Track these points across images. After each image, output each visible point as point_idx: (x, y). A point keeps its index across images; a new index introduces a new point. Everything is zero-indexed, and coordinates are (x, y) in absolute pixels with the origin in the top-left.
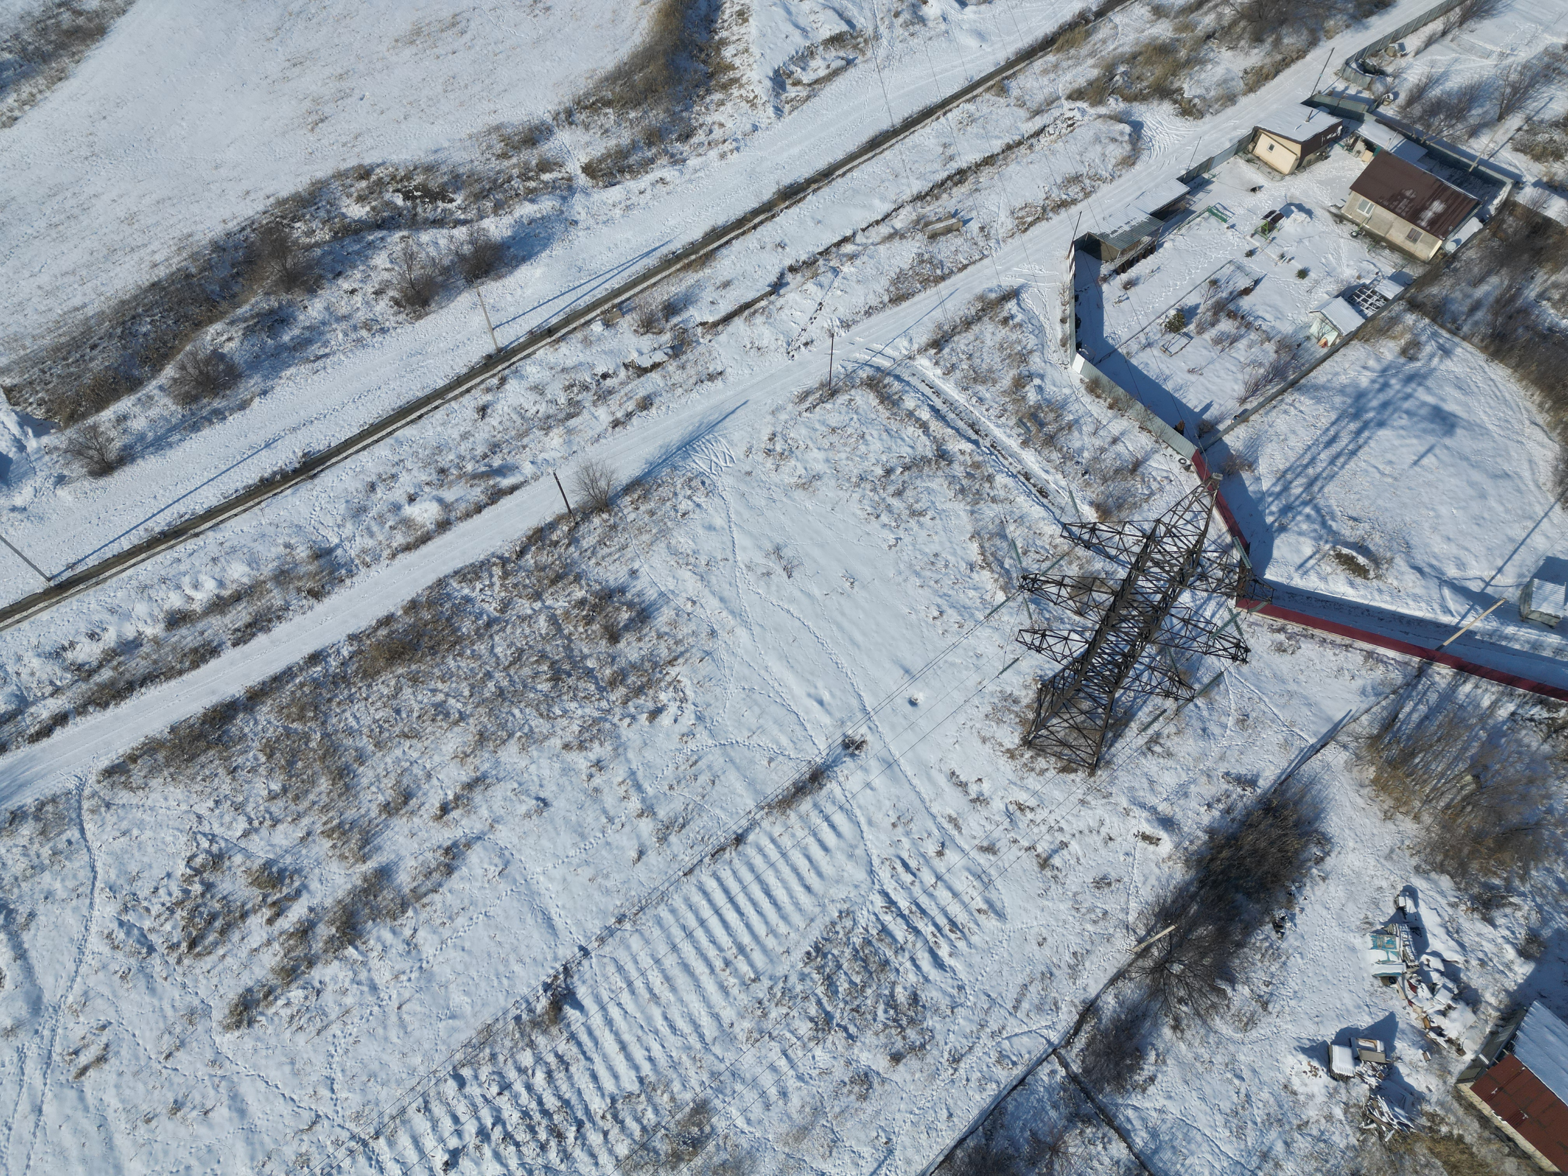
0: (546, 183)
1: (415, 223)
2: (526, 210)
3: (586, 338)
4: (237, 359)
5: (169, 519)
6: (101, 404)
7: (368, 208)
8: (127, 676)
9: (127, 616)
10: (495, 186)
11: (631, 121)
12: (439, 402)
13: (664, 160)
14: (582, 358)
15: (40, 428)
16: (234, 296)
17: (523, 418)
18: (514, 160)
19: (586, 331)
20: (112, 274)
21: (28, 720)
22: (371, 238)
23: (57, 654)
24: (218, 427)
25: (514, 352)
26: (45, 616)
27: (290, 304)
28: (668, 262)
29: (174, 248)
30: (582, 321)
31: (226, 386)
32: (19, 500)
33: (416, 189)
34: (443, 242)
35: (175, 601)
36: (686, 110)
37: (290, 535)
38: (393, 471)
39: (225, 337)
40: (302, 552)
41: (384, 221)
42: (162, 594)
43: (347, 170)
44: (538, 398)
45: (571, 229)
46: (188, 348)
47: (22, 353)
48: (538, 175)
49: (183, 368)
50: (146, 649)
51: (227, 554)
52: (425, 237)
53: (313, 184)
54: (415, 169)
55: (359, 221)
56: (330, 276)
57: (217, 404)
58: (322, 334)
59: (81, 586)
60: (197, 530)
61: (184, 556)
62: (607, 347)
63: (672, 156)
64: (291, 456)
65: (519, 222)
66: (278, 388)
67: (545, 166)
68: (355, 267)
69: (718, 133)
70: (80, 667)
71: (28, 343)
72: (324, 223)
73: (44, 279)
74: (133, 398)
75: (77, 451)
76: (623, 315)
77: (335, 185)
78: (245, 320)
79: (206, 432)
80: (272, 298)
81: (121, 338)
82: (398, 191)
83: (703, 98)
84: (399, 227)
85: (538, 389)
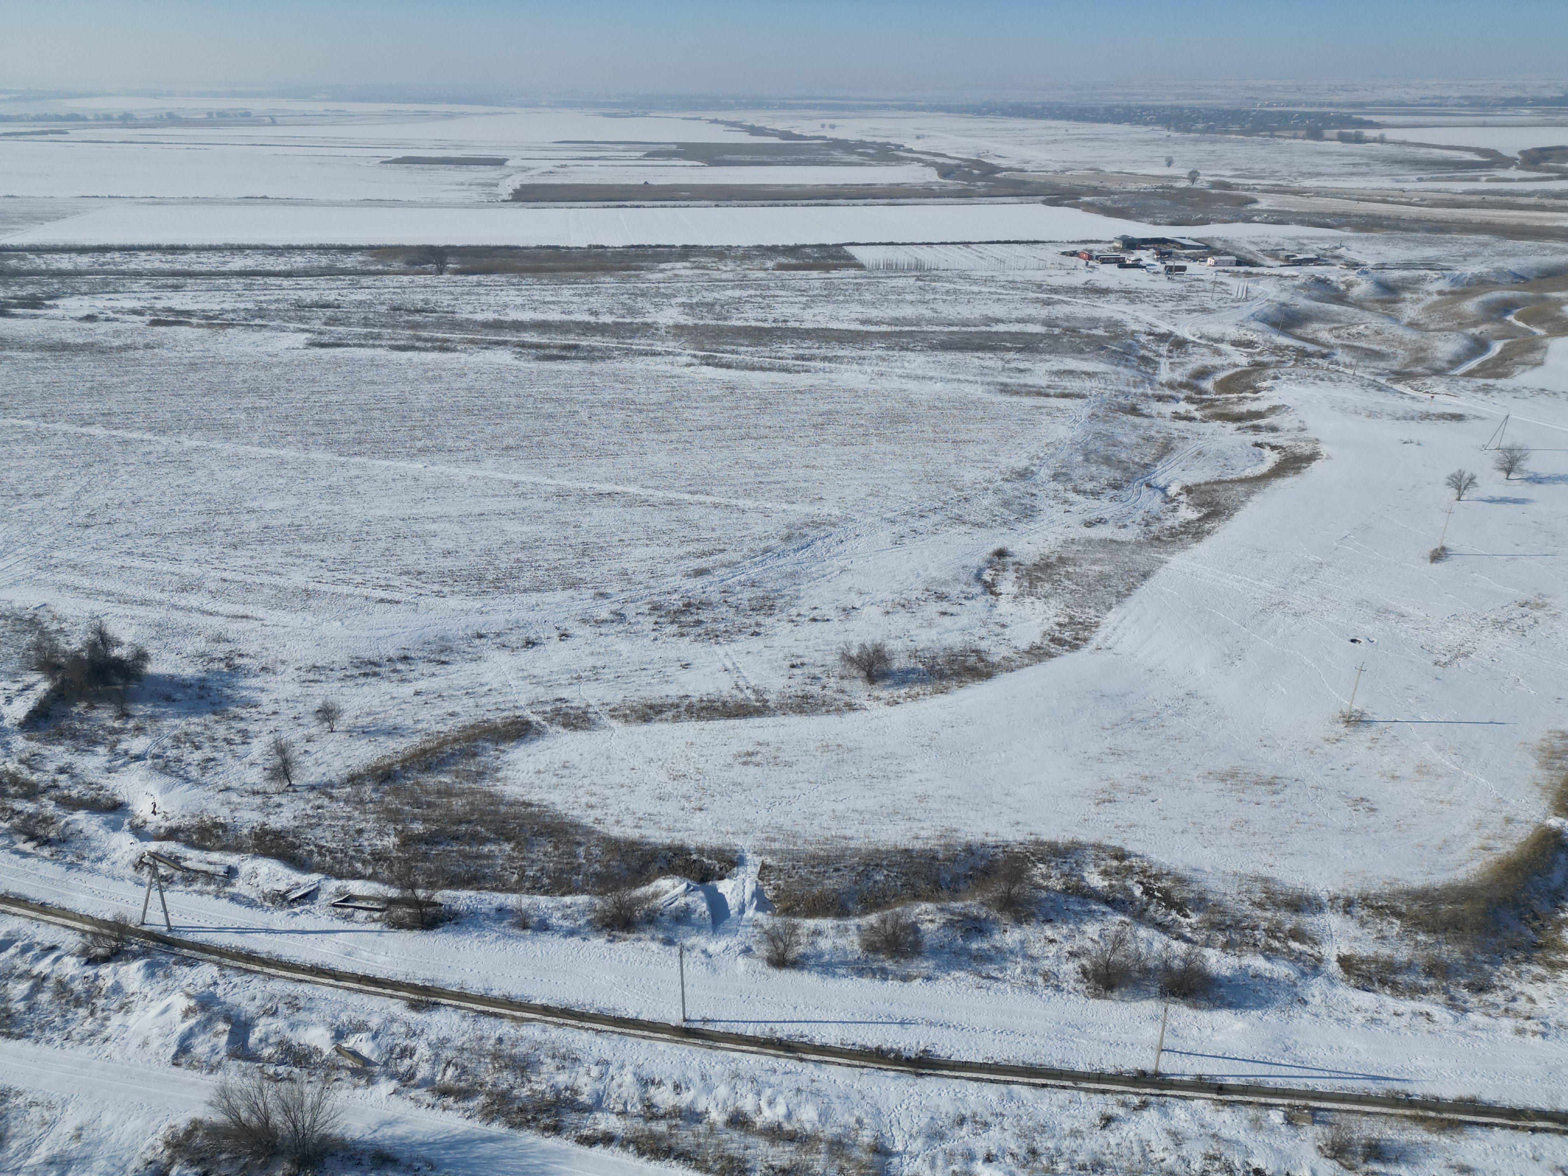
0: (1291, 951)
1: (1140, 916)
2: (1258, 963)
3: (1257, 1119)
4: (927, 940)
5: (792, 1032)
6: (811, 913)
7: (1106, 883)
8: (673, 1141)
9: (709, 1089)
10: (1236, 925)
11: (1417, 943)
12: (1070, 1083)
13: (1441, 998)
14: (1242, 1136)
15: (763, 905)
16: (957, 891)
17: (1144, 1156)
18: (1269, 914)
19: (1261, 1113)
20: (884, 827)
21: (590, 1121)
22: (1094, 907)
23: (646, 1083)
24: (877, 983)
25: (1172, 1085)
26: (661, 1046)
27: (995, 921)
28: (1396, 1100)
29: (938, 833)
30: (1263, 1100)
31: (905, 955)
32: (712, 948)
33: (1159, 890)
34: (1157, 946)
35: (748, 1104)
36: (1491, 963)
37: (867, 1113)
38: (989, 1119)
39: (929, 917)
40: (866, 1137)
41: (1114, 900)
42: (744, 1091)
43: (1108, 846)
44: (1172, 1146)
45: (1297, 1006)
46: (898, 909)
47: (791, 847)
48: (1286, 938)
49: (884, 922)
50: (701, 1128)
51: (811, 1093)
52: (1143, 932)
53: (1073, 843)
54: (1168, 874)
55: (1093, 889)
56: (1041, 918)
57: (889, 965)
58: (1004, 959)
59: (700, 1042)
60: (805, 1056)
61: (780, 1070)
62: (1277, 1144)
63: (1452, 998)
64: (914, 1044)
65: (1243, 970)
66: (941, 982)
67: (1297, 935)
68: (1066, 922)
69: (1522, 1005)
70: (650, 1106)
71: (800, 842)
72: (1063, 875)
73: (840, 807)
74: (836, 922)
75: (772, 937)
76: (1314, 1122)
77: (1091, 852)
78: (953, 913)
79: (865, 981)
80: (985, 909)
81: (859, 874)
82: (1142, 883)
83: (1518, 962)
84: (1124, 912)
85: (1177, 1138)
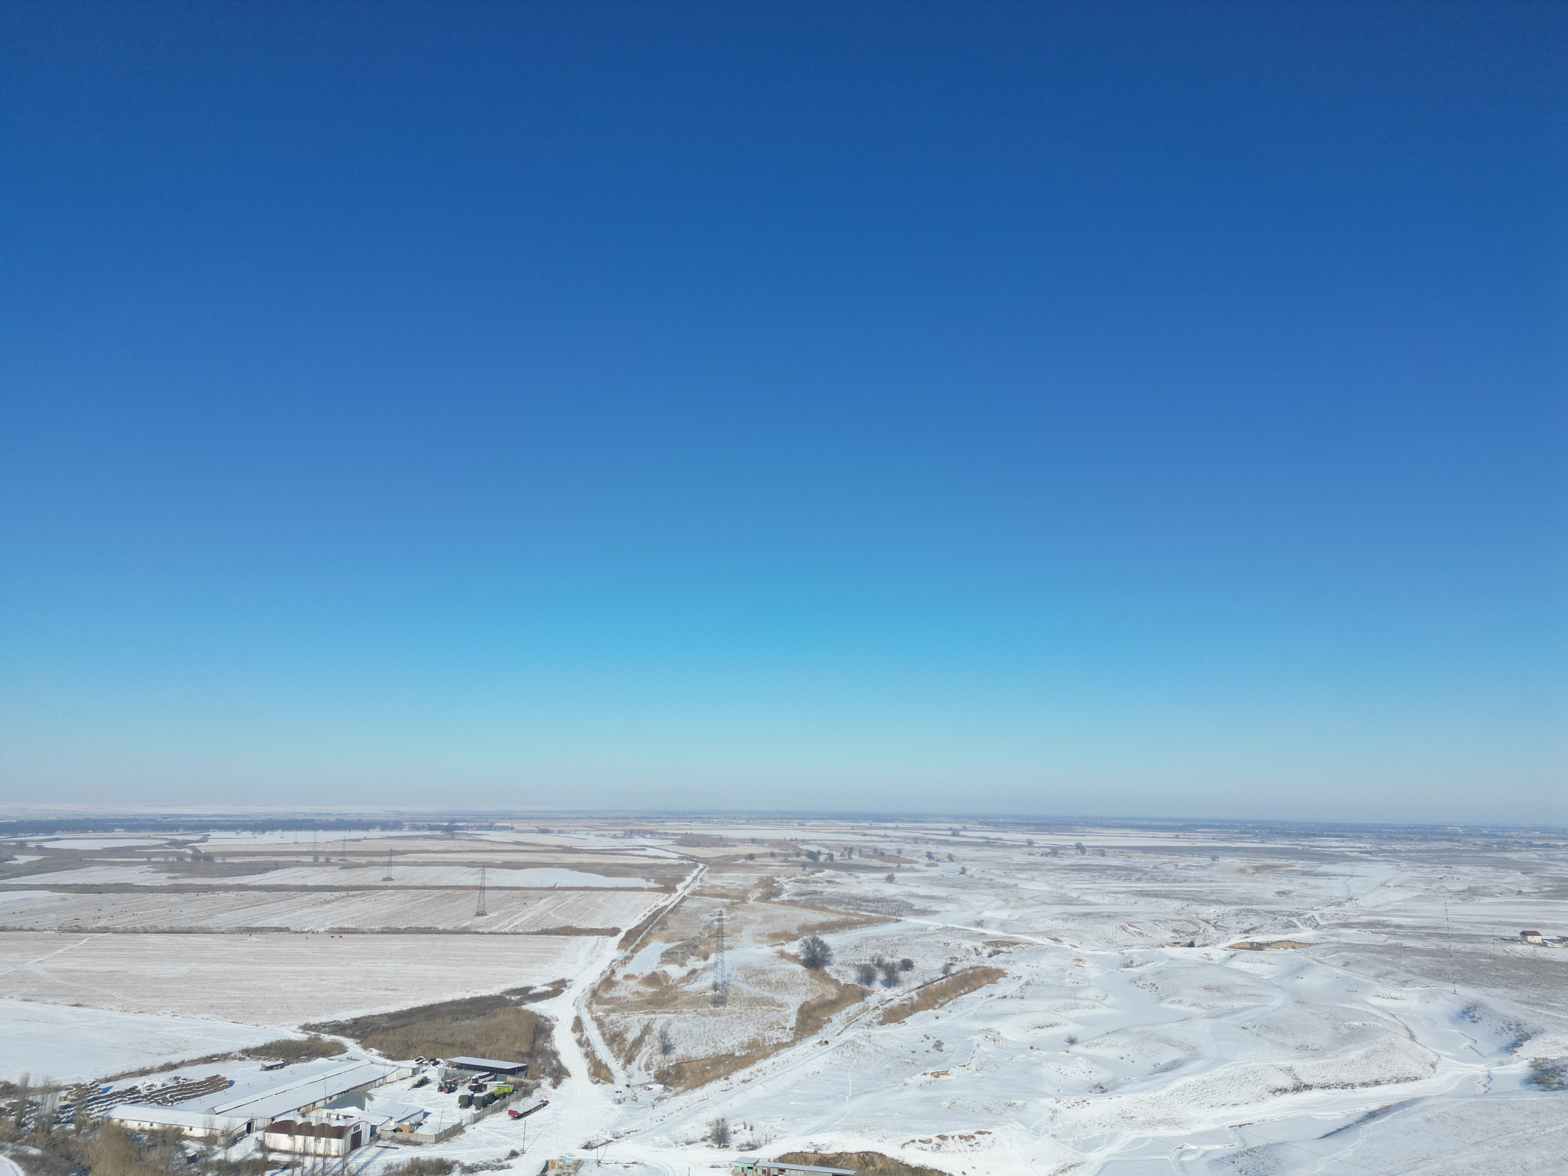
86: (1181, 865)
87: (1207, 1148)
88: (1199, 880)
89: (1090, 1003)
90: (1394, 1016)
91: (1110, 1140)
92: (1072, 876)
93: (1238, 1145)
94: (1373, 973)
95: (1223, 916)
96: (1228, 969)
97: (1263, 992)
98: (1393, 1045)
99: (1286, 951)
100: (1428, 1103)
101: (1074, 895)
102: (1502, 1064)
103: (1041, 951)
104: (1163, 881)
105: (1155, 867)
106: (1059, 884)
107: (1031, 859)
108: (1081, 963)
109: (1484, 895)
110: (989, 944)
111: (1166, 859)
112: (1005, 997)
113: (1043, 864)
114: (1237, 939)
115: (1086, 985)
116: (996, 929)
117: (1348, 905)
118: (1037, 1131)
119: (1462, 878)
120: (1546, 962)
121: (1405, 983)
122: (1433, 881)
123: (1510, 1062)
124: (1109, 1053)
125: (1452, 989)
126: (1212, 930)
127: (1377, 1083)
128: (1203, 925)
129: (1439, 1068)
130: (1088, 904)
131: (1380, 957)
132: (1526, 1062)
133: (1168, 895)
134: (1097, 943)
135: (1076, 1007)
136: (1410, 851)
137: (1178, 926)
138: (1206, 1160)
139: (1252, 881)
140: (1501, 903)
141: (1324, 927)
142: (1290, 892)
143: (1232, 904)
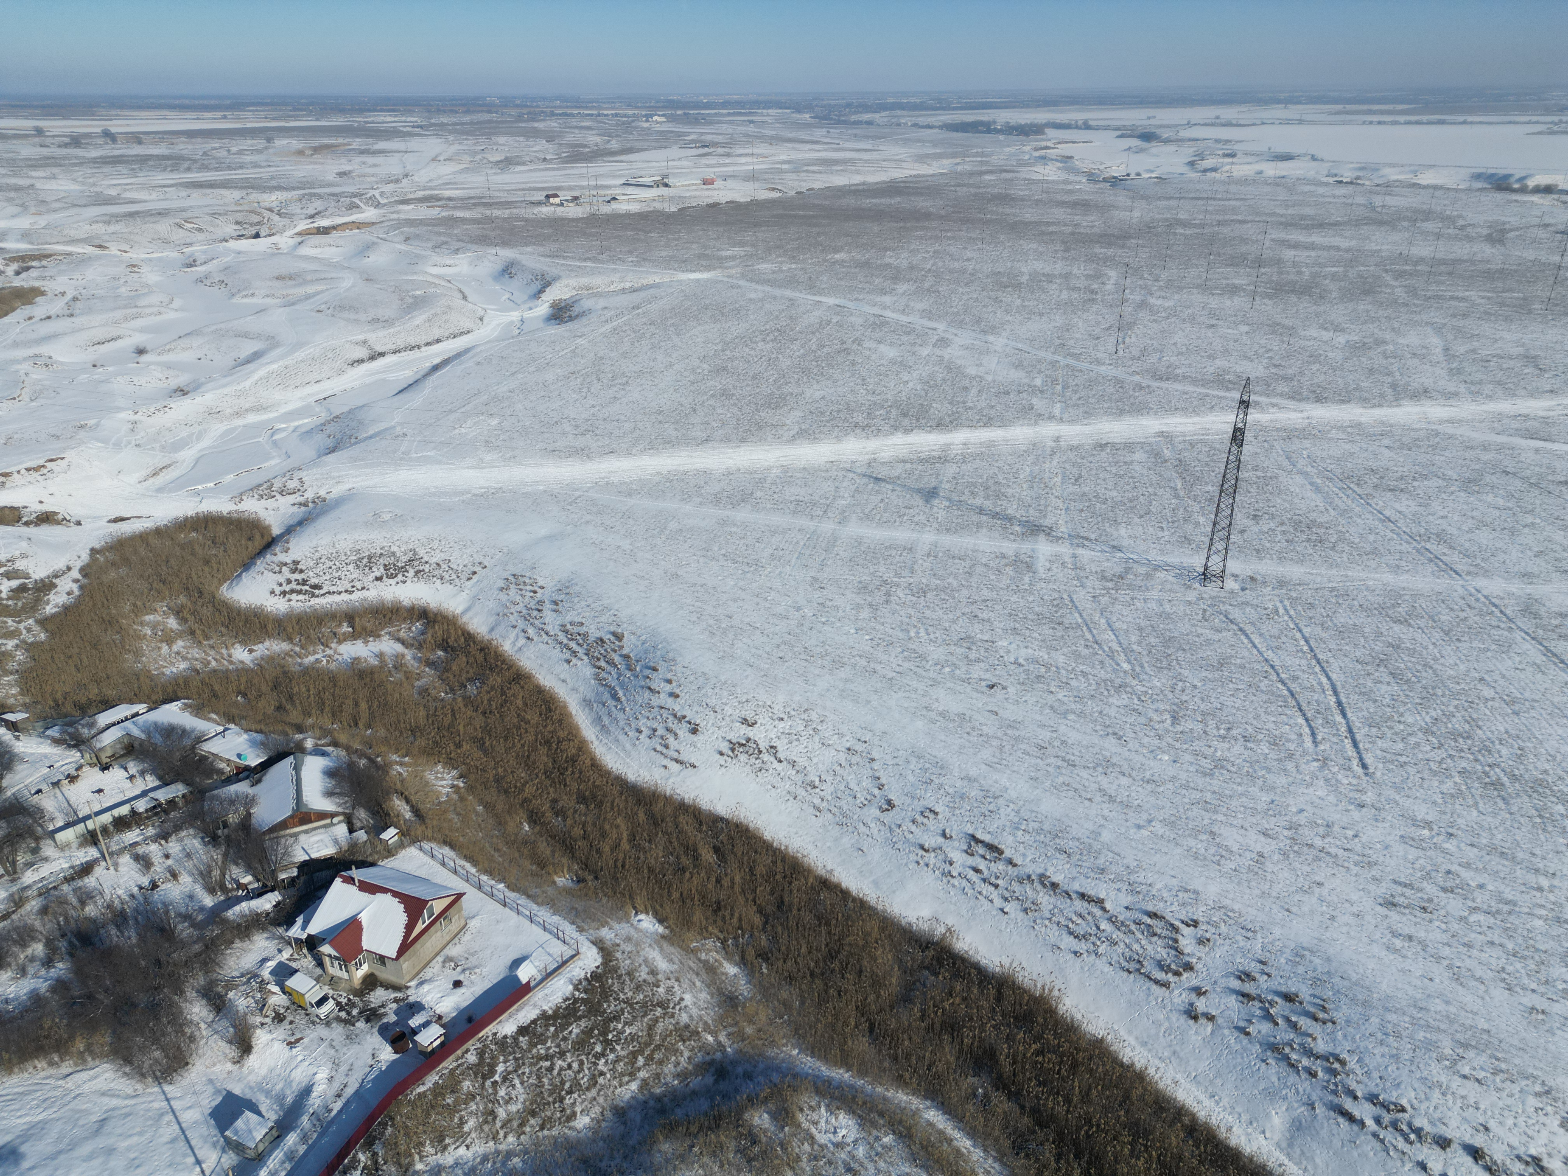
86: (234, 149)
87: (296, 423)
88: (256, 165)
89: (155, 310)
90: (449, 281)
91: (200, 436)
92: (105, 170)
93: (324, 416)
94: (430, 245)
95: (286, 203)
96: (297, 256)
97: (334, 275)
98: (449, 307)
99: (351, 233)
100: (478, 350)
101: (113, 192)
102: (531, 309)
103: (84, 261)
104: (216, 169)
105: (205, 154)
106: (91, 180)
107: (45, 152)
108: (136, 269)
109: (518, 164)
110: (13, 260)
111: (216, 144)
112: (49, 318)
113: (64, 158)
114: (303, 226)
115: (146, 291)
116: (18, 241)
117: (405, 181)
118: (118, 445)
119: (500, 148)
120: (563, 219)
121: (457, 251)
122: (476, 153)
123: (536, 307)
124: (184, 355)
125: (494, 251)
126: (276, 218)
127: (438, 341)
128: (267, 214)
129: (486, 320)
130: (132, 202)
131: (436, 229)
132: (547, 304)
133: (225, 185)
134: (151, 245)
135: (138, 316)
136: (456, 124)
137: (239, 217)
138: (297, 434)
139: (312, 163)
140: (531, 170)
141: (385, 205)
142: (350, 172)
143: (293, 189)
